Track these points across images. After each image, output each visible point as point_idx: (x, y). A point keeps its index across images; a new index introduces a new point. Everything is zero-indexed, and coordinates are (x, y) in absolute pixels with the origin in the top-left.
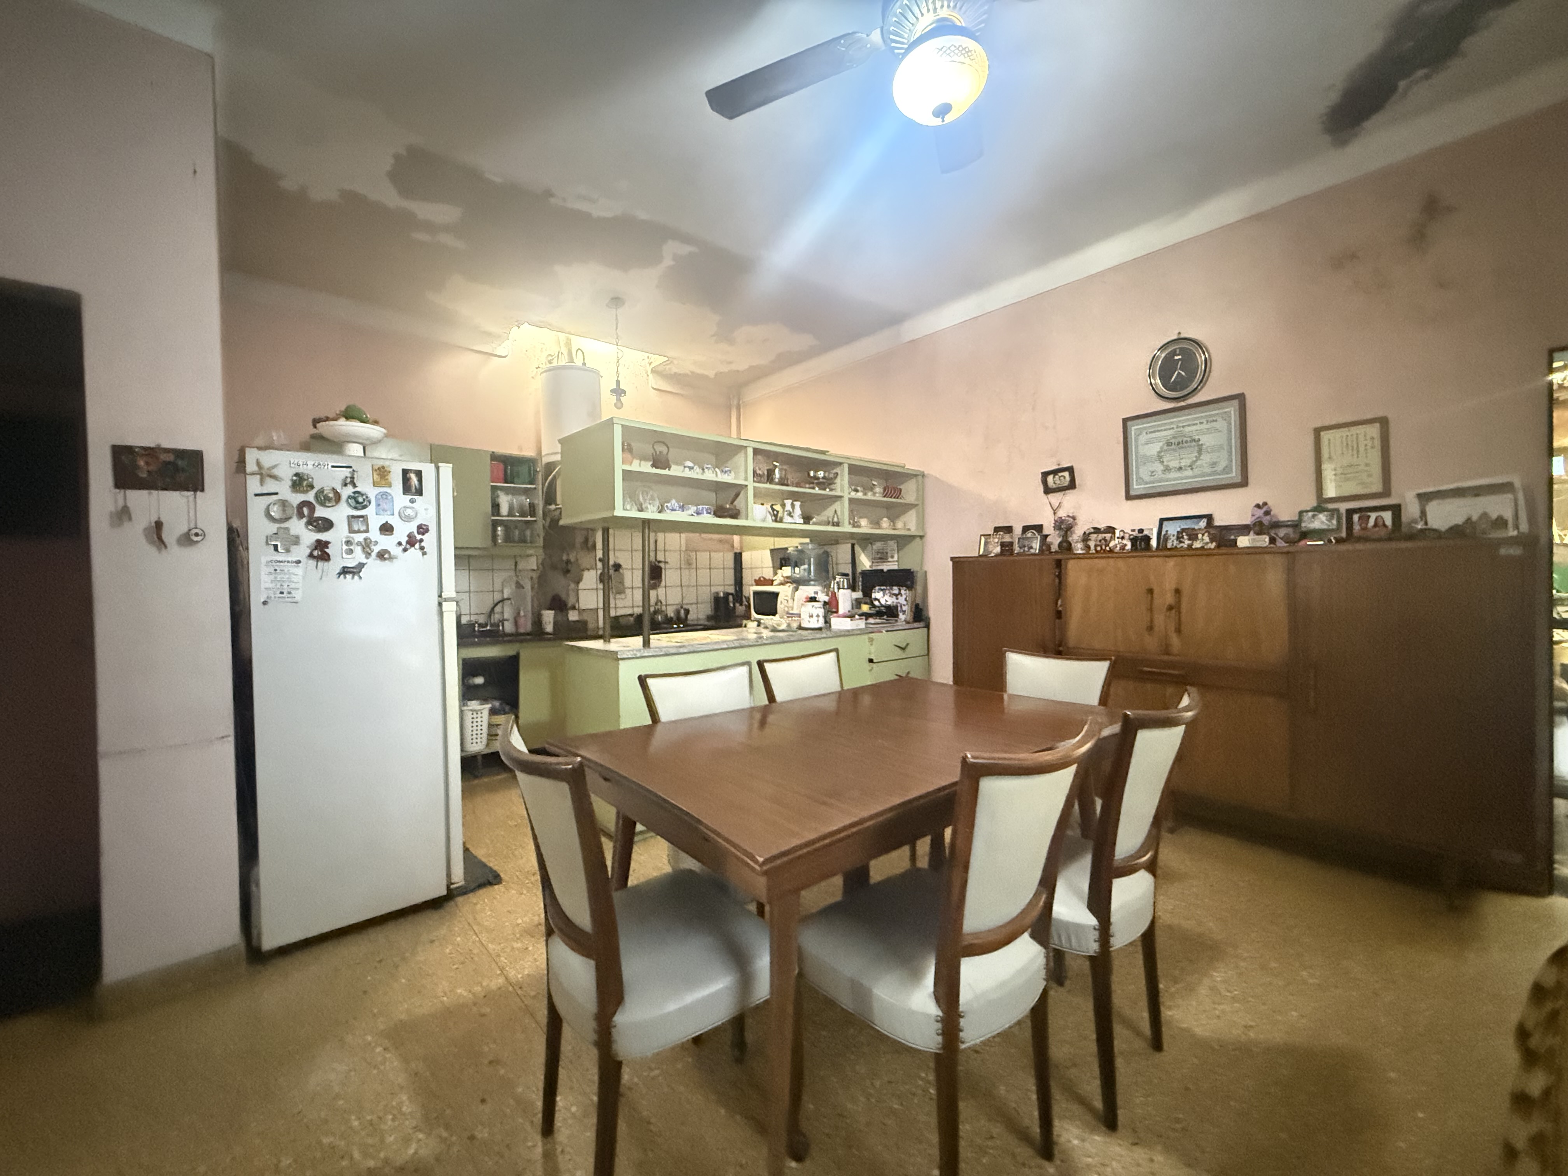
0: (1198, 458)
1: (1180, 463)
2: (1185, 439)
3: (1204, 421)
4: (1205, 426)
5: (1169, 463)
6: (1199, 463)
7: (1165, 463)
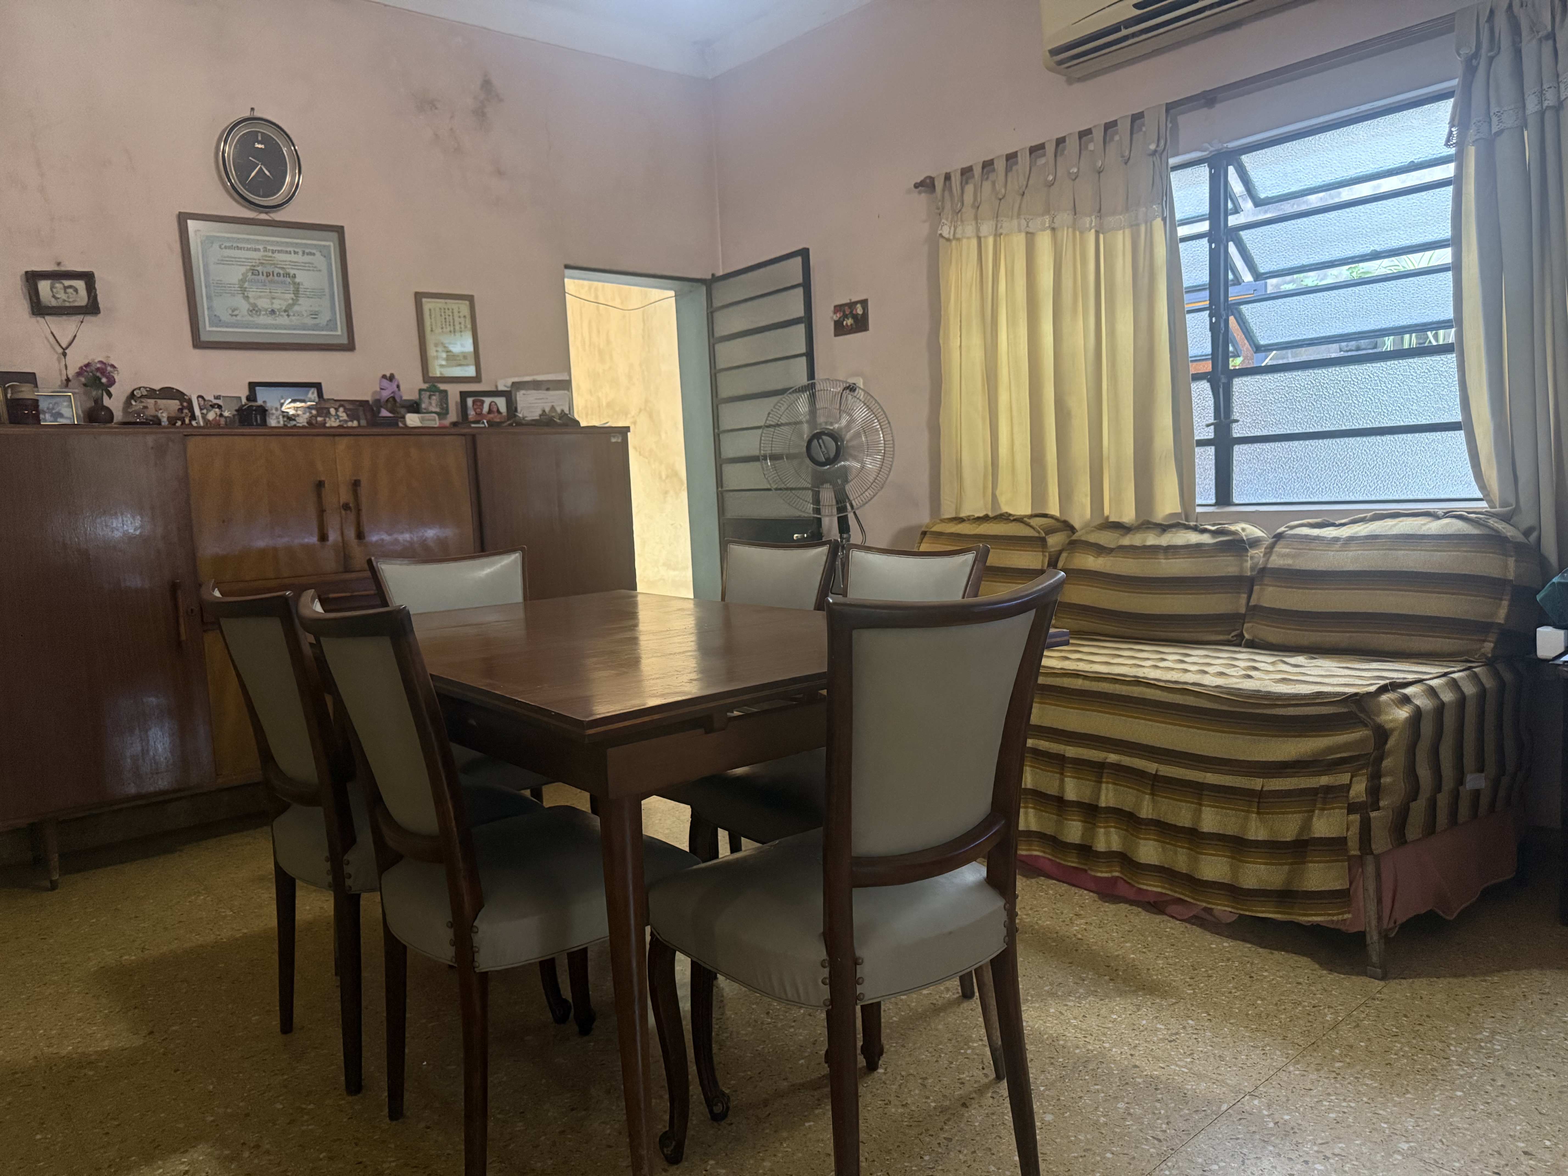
0: (295, 302)
1: (272, 303)
2: (277, 270)
3: (300, 251)
4: (299, 258)
5: (256, 302)
6: (296, 308)
7: (252, 300)
